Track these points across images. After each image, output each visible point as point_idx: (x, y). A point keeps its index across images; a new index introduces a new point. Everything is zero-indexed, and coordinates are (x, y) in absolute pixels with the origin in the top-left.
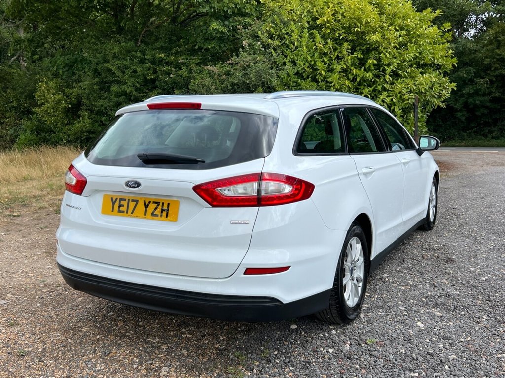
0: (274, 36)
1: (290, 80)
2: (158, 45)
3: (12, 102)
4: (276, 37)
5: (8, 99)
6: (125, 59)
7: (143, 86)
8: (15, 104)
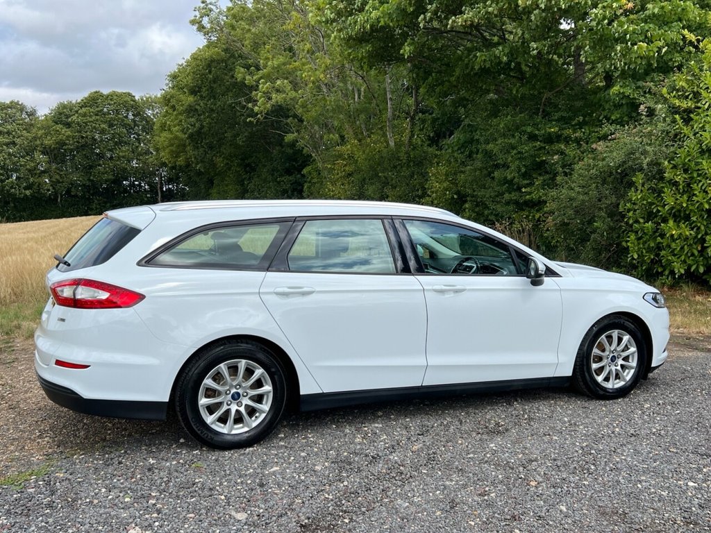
0: (687, 94)
1: (689, 161)
2: (557, 116)
3: (418, 190)
4: (691, 95)
5: (414, 186)
6: (513, 136)
7: (534, 169)
8: (420, 192)
